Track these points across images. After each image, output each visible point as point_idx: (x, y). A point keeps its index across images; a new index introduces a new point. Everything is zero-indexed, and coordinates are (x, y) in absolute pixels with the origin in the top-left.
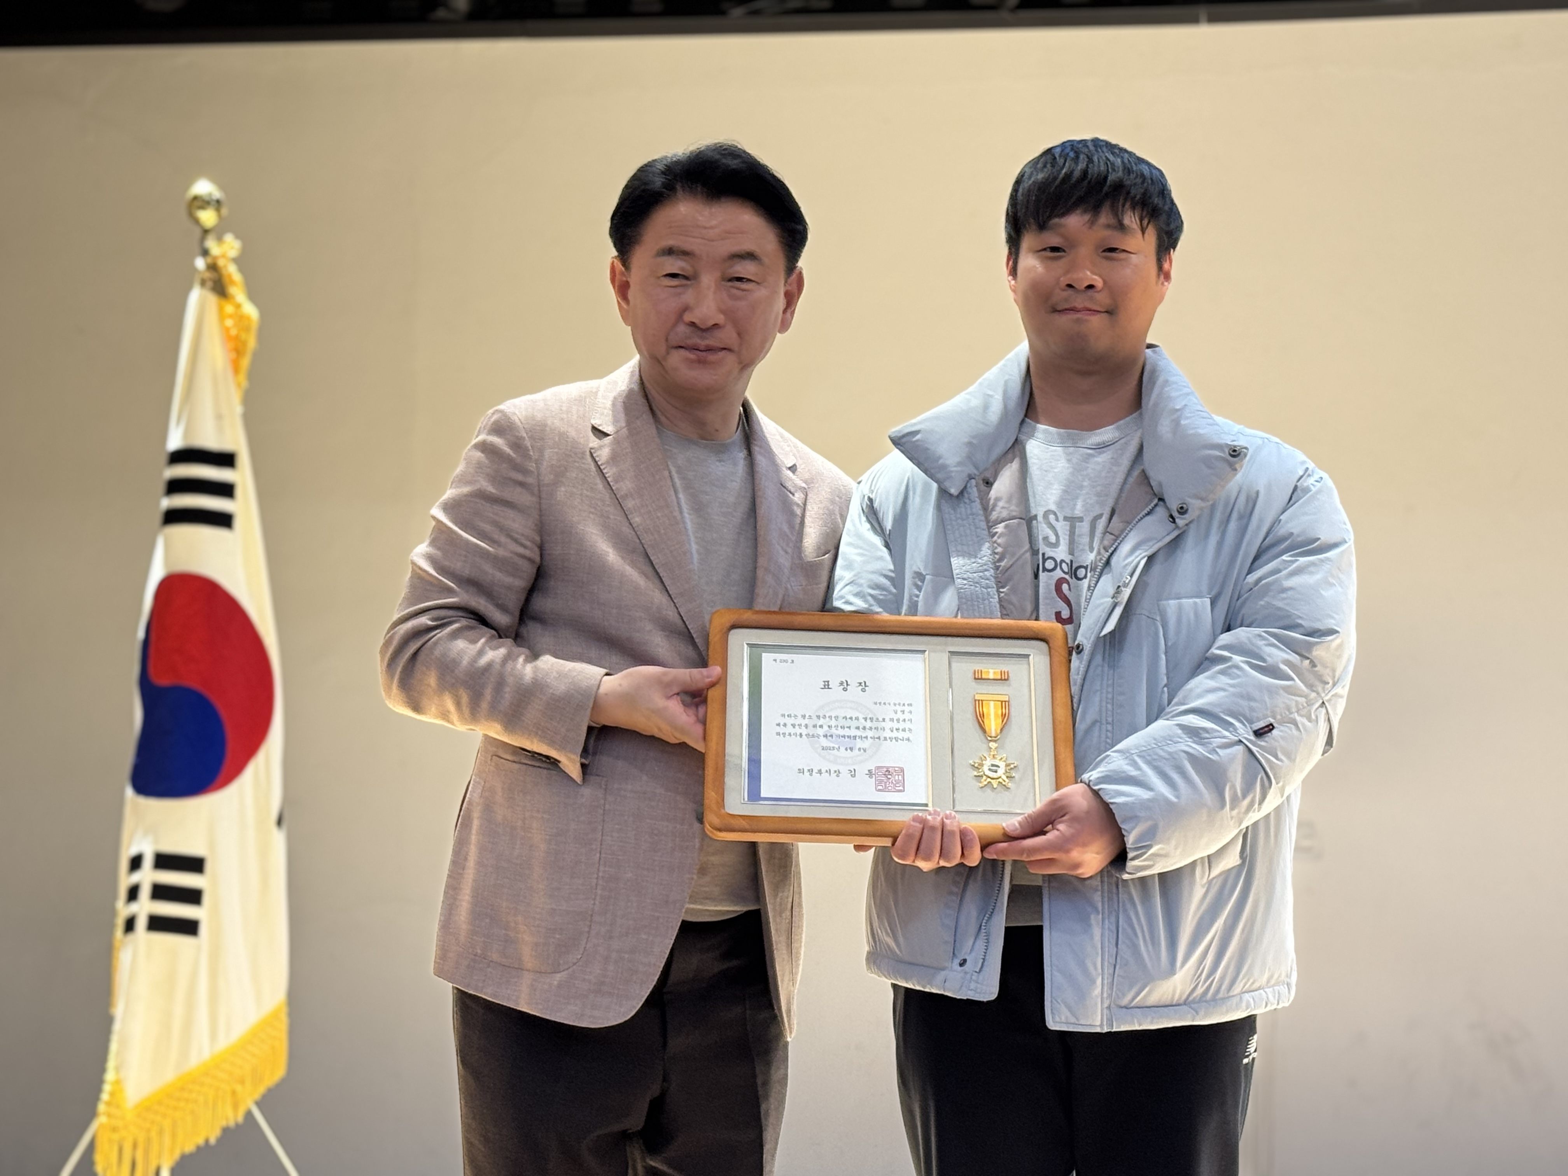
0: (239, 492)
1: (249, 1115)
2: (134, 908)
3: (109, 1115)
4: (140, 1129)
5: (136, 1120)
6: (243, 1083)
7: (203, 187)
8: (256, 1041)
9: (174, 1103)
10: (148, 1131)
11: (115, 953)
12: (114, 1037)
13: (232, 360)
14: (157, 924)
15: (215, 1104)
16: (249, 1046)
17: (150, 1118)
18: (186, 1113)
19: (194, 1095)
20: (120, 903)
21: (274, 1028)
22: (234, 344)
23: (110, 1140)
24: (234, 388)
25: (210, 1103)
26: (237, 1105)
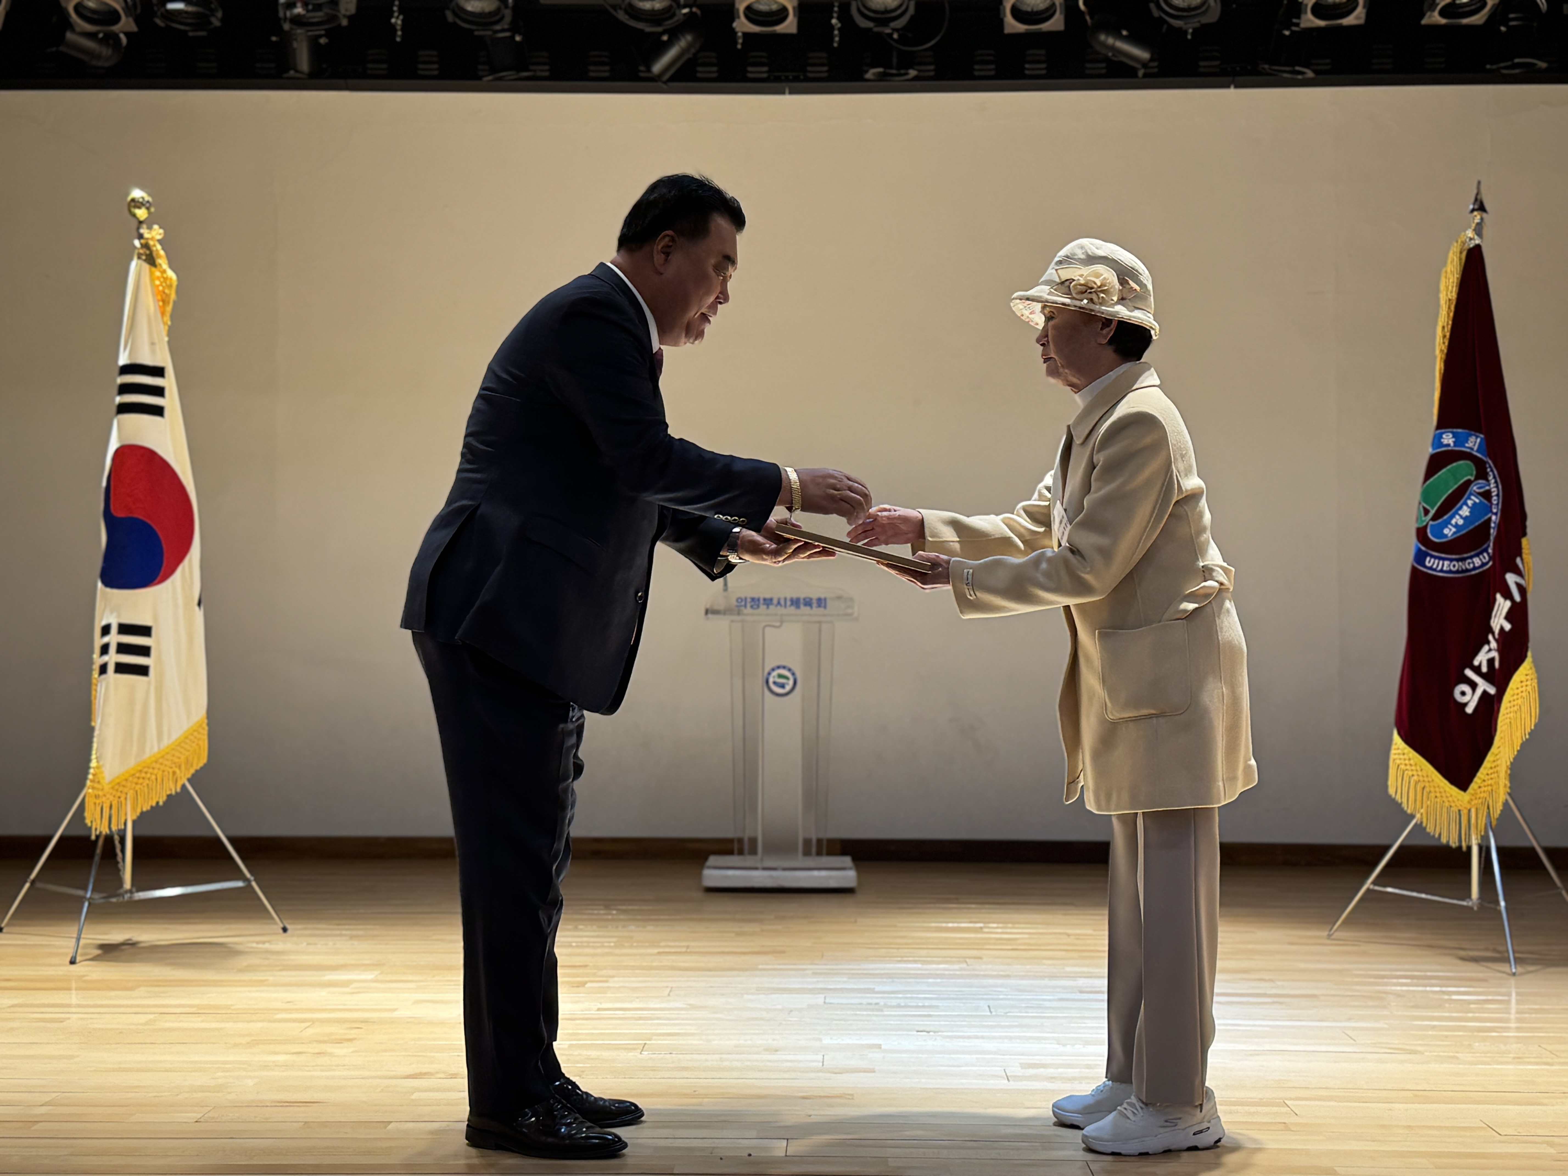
0: (167, 393)
1: (184, 786)
2: (106, 658)
3: (93, 788)
4: (114, 796)
5: (111, 791)
6: (180, 767)
7: (137, 193)
8: (188, 741)
9: (135, 780)
10: (119, 797)
11: (94, 687)
12: (95, 740)
13: (160, 307)
14: (121, 668)
15: (163, 780)
16: (183, 745)
17: (121, 789)
18: (144, 787)
19: (149, 775)
20: (96, 656)
21: (199, 733)
22: (162, 296)
23: (95, 804)
24: (162, 326)
25: (159, 780)
26: (176, 781)
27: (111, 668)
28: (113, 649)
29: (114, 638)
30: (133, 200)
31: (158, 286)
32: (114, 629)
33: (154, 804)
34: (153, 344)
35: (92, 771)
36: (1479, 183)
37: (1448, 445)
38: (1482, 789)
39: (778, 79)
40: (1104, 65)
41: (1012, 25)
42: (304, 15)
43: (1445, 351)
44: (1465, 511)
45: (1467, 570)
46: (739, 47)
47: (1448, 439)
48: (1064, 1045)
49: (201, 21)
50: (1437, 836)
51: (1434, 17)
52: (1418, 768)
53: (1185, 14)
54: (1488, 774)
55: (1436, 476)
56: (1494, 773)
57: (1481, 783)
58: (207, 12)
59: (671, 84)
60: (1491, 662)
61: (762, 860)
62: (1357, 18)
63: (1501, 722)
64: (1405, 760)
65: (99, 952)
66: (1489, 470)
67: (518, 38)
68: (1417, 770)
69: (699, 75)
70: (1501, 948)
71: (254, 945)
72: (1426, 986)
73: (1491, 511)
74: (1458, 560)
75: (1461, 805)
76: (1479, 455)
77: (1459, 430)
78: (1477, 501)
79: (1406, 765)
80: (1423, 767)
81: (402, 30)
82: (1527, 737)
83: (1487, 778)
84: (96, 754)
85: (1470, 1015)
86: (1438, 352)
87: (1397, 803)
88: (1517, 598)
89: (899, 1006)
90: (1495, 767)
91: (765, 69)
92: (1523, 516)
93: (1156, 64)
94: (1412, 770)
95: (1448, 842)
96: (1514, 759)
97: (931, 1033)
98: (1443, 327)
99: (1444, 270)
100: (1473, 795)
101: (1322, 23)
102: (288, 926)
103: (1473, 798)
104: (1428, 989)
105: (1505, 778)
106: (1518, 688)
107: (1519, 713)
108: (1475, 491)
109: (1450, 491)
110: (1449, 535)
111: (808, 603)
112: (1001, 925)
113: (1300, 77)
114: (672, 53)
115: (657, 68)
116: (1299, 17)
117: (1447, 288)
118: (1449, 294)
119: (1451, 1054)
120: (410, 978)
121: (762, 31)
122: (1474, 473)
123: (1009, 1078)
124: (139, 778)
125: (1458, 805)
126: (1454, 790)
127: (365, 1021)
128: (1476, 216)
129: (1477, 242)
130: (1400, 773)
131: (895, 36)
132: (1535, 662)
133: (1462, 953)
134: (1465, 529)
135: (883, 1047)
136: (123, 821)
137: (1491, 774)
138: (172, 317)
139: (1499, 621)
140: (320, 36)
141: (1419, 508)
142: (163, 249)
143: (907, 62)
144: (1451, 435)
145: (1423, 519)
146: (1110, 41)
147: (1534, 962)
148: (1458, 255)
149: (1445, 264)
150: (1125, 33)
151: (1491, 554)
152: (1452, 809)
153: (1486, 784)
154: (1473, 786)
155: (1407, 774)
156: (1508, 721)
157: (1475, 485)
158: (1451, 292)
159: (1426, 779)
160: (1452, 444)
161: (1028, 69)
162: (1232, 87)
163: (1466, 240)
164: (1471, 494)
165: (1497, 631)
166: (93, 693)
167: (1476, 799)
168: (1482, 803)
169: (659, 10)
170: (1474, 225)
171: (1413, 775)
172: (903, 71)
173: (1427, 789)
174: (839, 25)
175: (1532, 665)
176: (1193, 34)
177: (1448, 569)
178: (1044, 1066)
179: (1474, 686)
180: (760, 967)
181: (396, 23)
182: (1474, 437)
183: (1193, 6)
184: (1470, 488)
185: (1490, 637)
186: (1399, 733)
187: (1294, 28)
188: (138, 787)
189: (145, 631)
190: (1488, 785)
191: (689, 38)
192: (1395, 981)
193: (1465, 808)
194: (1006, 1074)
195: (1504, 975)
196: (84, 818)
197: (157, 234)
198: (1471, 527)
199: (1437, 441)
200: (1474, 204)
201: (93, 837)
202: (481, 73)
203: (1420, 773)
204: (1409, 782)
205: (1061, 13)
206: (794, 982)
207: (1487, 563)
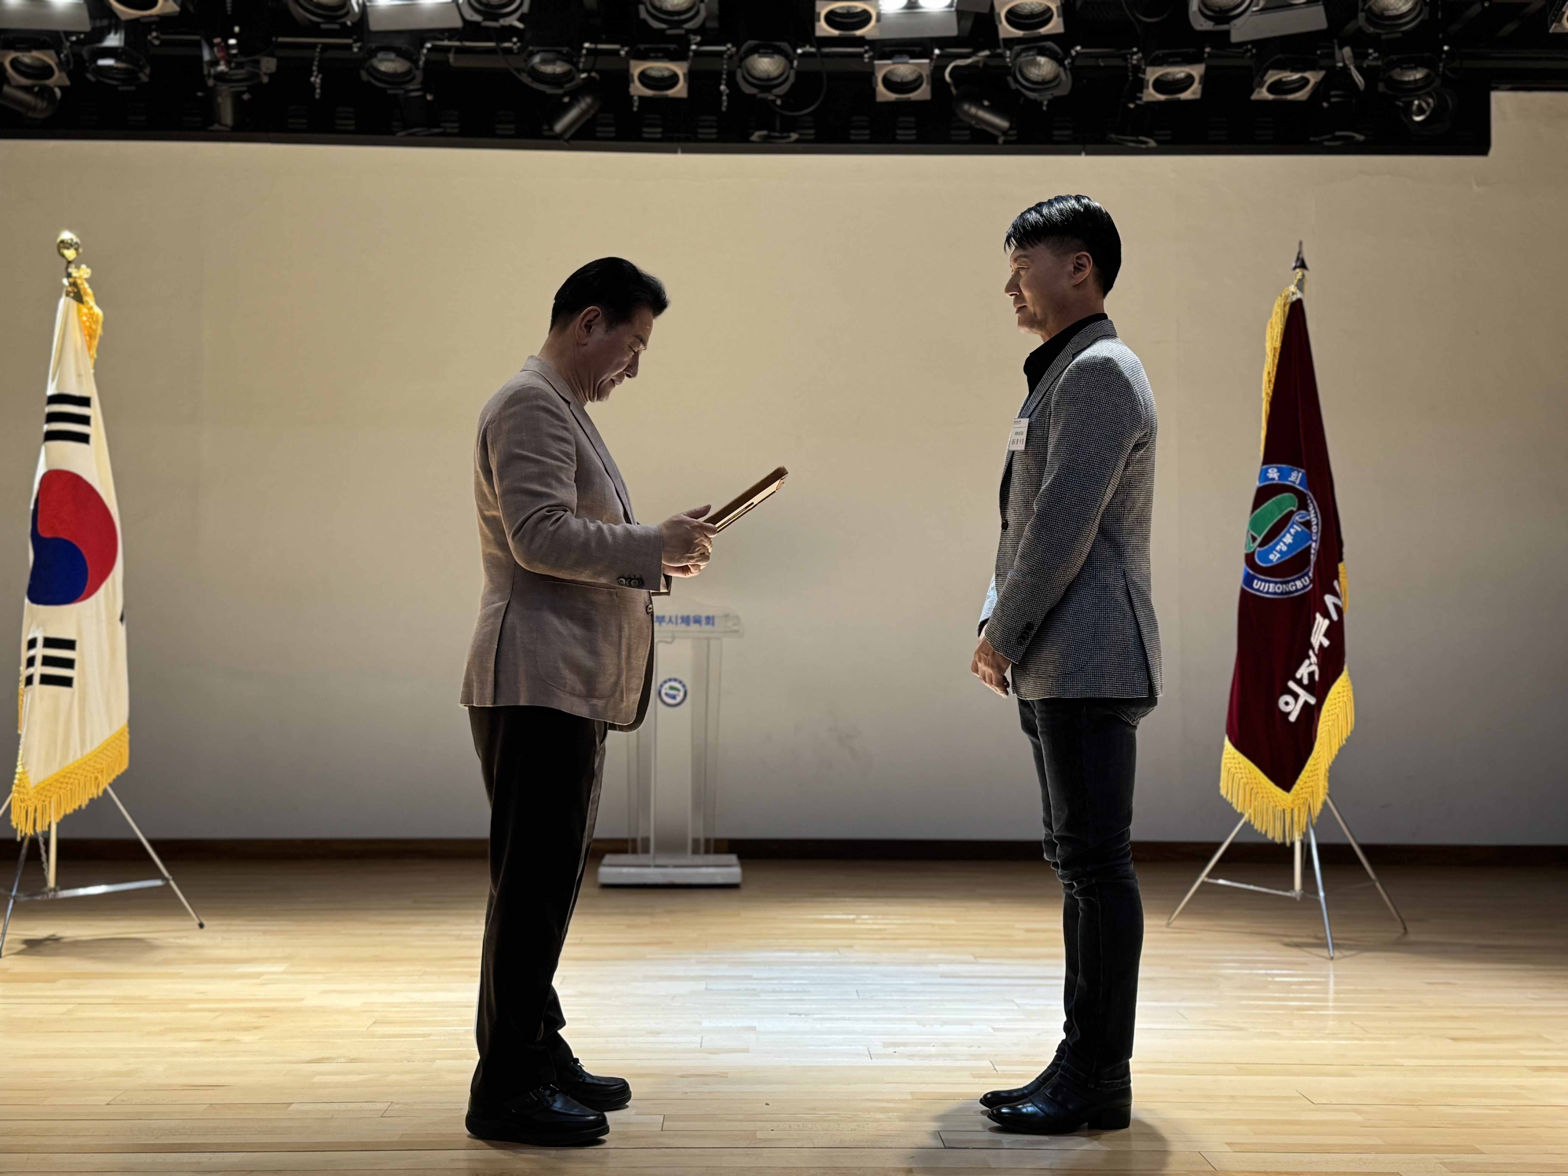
0: (92, 421)
1: (106, 792)
2: (31, 670)
3: (19, 793)
4: (39, 800)
5: (36, 795)
6: (102, 772)
7: (66, 235)
8: (109, 748)
10: (44, 801)
11: (20, 697)
12: (21, 747)
13: (87, 341)
14: (46, 680)
16: (105, 751)
17: (44, 794)
18: (67, 791)
19: (72, 780)
20: (23, 668)
21: (120, 740)
22: (88, 331)
23: (20, 807)
24: (88, 358)
25: (82, 785)
26: (98, 786)
27: (36, 679)
28: (38, 661)
29: (40, 651)
30: (62, 242)
31: (85, 322)
32: (40, 643)
33: (77, 807)
34: (79, 375)
35: (17, 776)
36: (1301, 243)
37: (1273, 479)
38: (1304, 791)
39: (671, 140)
40: (968, 132)
41: (884, 94)
42: (226, 73)
43: (1271, 394)
44: (1288, 539)
45: (1290, 592)
46: (635, 109)
47: (1273, 473)
48: (924, 1026)
49: (129, 76)
50: (1263, 832)
51: (1262, 92)
52: (1247, 772)
53: (1040, 87)
54: (1309, 777)
55: (1263, 507)
56: (1314, 775)
57: (1303, 785)
58: (136, 69)
59: (573, 142)
60: (1311, 675)
61: (654, 857)
62: (1194, 93)
63: (1321, 729)
64: (1235, 763)
65: (23, 947)
66: (1309, 501)
67: (429, 97)
68: (1246, 773)
69: (598, 135)
70: (1321, 935)
71: (172, 940)
72: (1253, 969)
73: (1311, 539)
74: (1282, 583)
75: (1285, 805)
76: (1301, 488)
77: (1284, 466)
78: (1299, 529)
79: (1236, 768)
80: (1251, 770)
81: (321, 88)
82: (1344, 742)
83: (1309, 779)
84: (22, 760)
85: (1291, 995)
86: (1264, 395)
87: (1228, 803)
88: (1335, 617)
89: (774, 991)
90: (1315, 770)
91: (659, 130)
92: (1340, 544)
93: (1014, 132)
94: (1241, 773)
95: (1274, 838)
96: (1333, 763)
97: (803, 1016)
98: (1269, 373)
99: (1270, 321)
100: (1296, 796)
101: (1162, 97)
102: (205, 923)
103: (1296, 798)
104: (1254, 972)
105: (1324, 780)
106: (1335, 699)
107: (1336, 721)
108: (1297, 521)
109: (1275, 521)
110: (1275, 560)
111: (697, 620)
112: (871, 917)
113: (1143, 146)
114: (573, 113)
115: (559, 127)
116: (1141, 92)
117: (1273, 338)
118: (1274, 343)
119: (1272, 1031)
120: (319, 969)
121: (655, 95)
122: (1297, 504)
123: (872, 1056)
124: (62, 783)
125: (1282, 805)
126: (1278, 791)
127: (273, 1010)
128: (1298, 273)
129: (1299, 295)
130: (1231, 777)
131: (779, 102)
132: (1350, 675)
133: (1286, 940)
134: (1287, 555)
135: (758, 1029)
136: (47, 823)
137: (1312, 776)
138: (98, 351)
139: (1319, 638)
140: (243, 92)
141: (1247, 536)
142: (91, 287)
143: (789, 125)
144: (1276, 470)
145: (1252, 545)
146: (973, 110)
147: (1350, 947)
148: (1282, 309)
149: (1270, 316)
150: (986, 103)
151: (1312, 578)
152: (1277, 808)
153: (1307, 785)
154: (1296, 787)
155: (1237, 777)
156: (1327, 728)
157: (1298, 515)
158: (1276, 341)
159: (1254, 781)
160: (1277, 478)
161: (900, 135)
162: (1083, 154)
163: (1289, 295)
164: (1293, 523)
165: (1316, 647)
166: (20, 702)
167: (1298, 799)
168: (1304, 803)
169: (559, 74)
170: (1296, 281)
171: (1242, 778)
172: (785, 134)
173: (1255, 791)
174: (727, 91)
175: (1348, 678)
176: (1048, 106)
177: (1273, 591)
178: (904, 1045)
179: (1296, 696)
180: (649, 956)
181: (315, 81)
182: (1296, 472)
183: (1046, 80)
184: (1292, 519)
185: (1311, 653)
186: (1230, 739)
187: (1139, 102)
188: (61, 792)
189: (70, 645)
190: (1309, 787)
191: (588, 100)
192: (1225, 964)
193: (1289, 807)
194: (869, 1052)
195: (1323, 960)
196: (10, 821)
197: (84, 274)
198: (1294, 553)
199: (1263, 475)
200: (1296, 262)
201: (19, 839)
202: (395, 129)
203: (1248, 776)
204: (1239, 784)
205: (928, 84)
206: (678, 970)
207: (1308, 586)
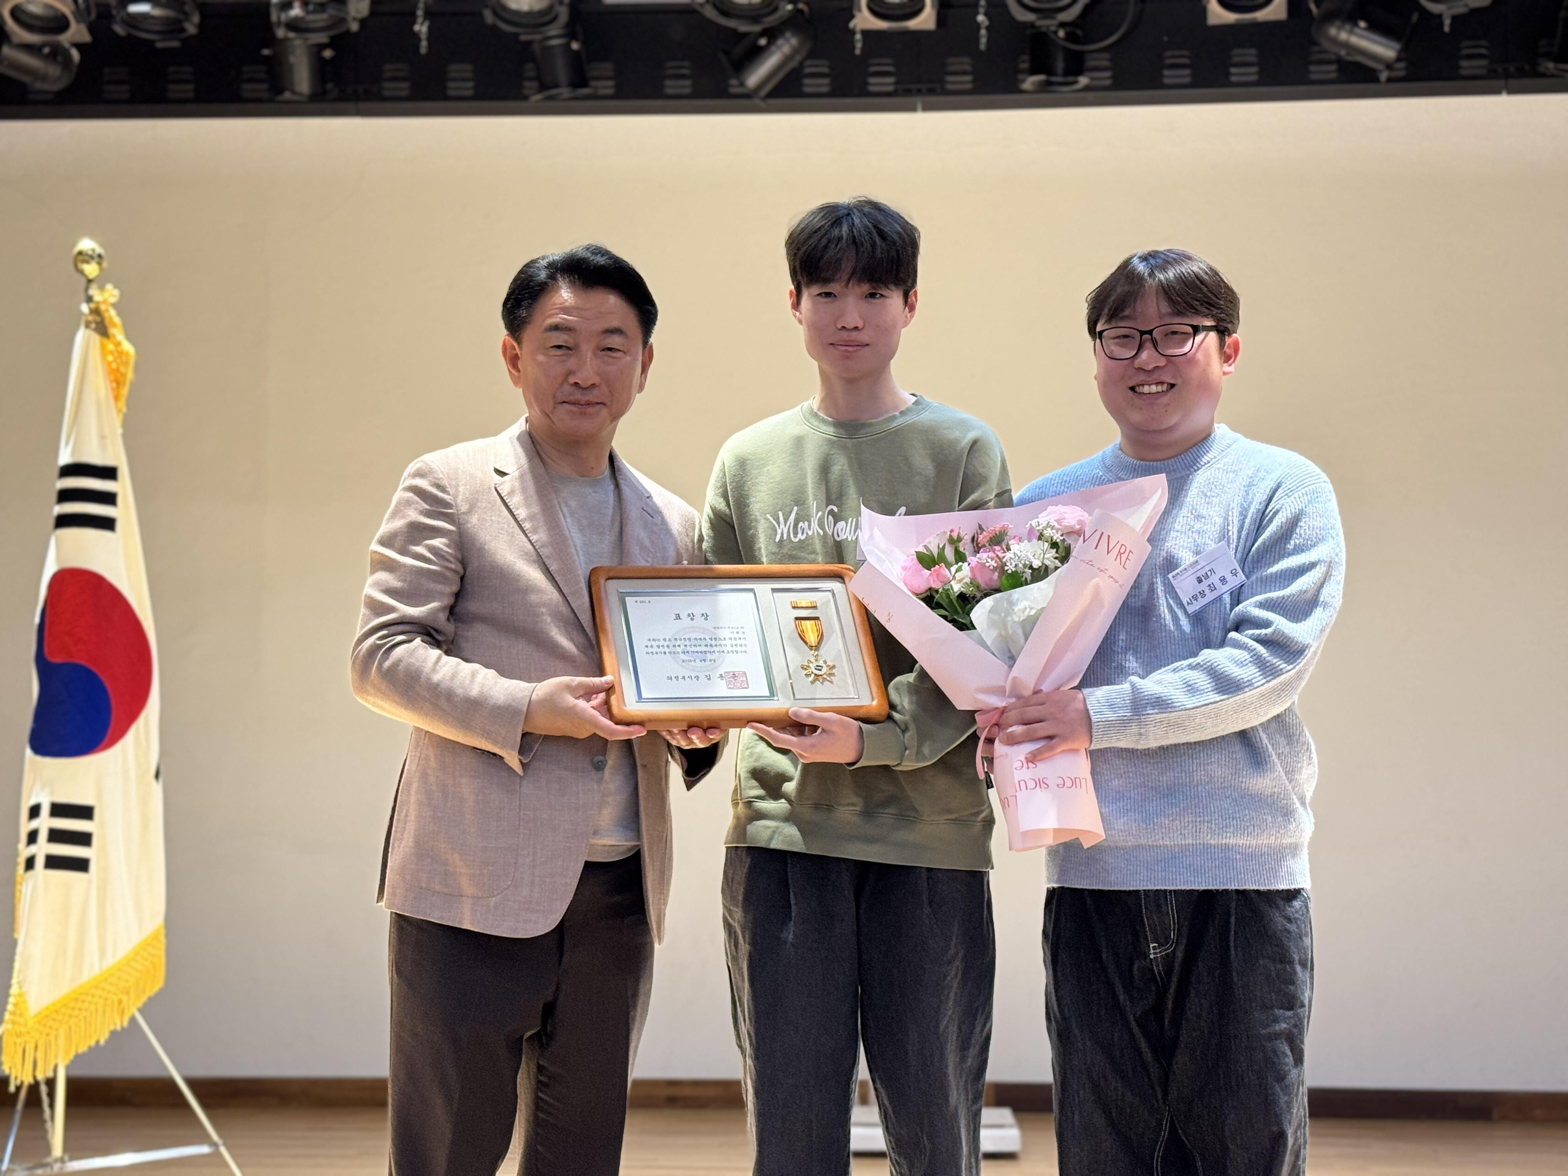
0: (120, 500)
2: (33, 849)
3: (14, 1023)
4: (41, 1034)
5: (37, 1026)
7: (86, 244)
8: (137, 958)
9: (69, 1012)
10: (48, 1035)
12: (17, 957)
13: (113, 389)
15: (104, 1012)
16: (132, 963)
17: (49, 1024)
20: (22, 845)
21: (154, 947)
22: (115, 375)
24: (115, 414)
25: (100, 1011)
26: (123, 1013)
28: (43, 836)
29: (45, 823)
30: (80, 253)
31: (109, 363)
32: (45, 810)
33: (93, 1043)
34: (103, 437)
35: (11, 1000)
39: (908, 93)
40: (1333, 67)
41: (1218, 14)
42: (303, 18)
46: (858, 52)
49: (171, 27)
58: (181, 17)
59: (772, 102)
67: (575, 46)
69: (807, 90)
81: (429, 39)
84: (18, 977)
91: (891, 80)
93: (1403, 64)
114: (771, 61)
115: (752, 80)
121: (890, 28)
124: (73, 1009)
131: (1061, 33)
136: (52, 1067)
138: (128, 403)
140: (322, 47)
143: (1076, 66)
146: (1344, 35)
150: (1362, 24)
161: (1236, 75)
162: (1504, 92)
166: (18, 894)
169: (756, 5)
172: (1070, 79)
174: (987, 23)
176: (1451, 25)
181: (420, 31)
188: (73, 1022)
189: (85, 812)
191: (794, 41)
197: (109, 297)
201: (12, 1088)
202: (526, 92)
